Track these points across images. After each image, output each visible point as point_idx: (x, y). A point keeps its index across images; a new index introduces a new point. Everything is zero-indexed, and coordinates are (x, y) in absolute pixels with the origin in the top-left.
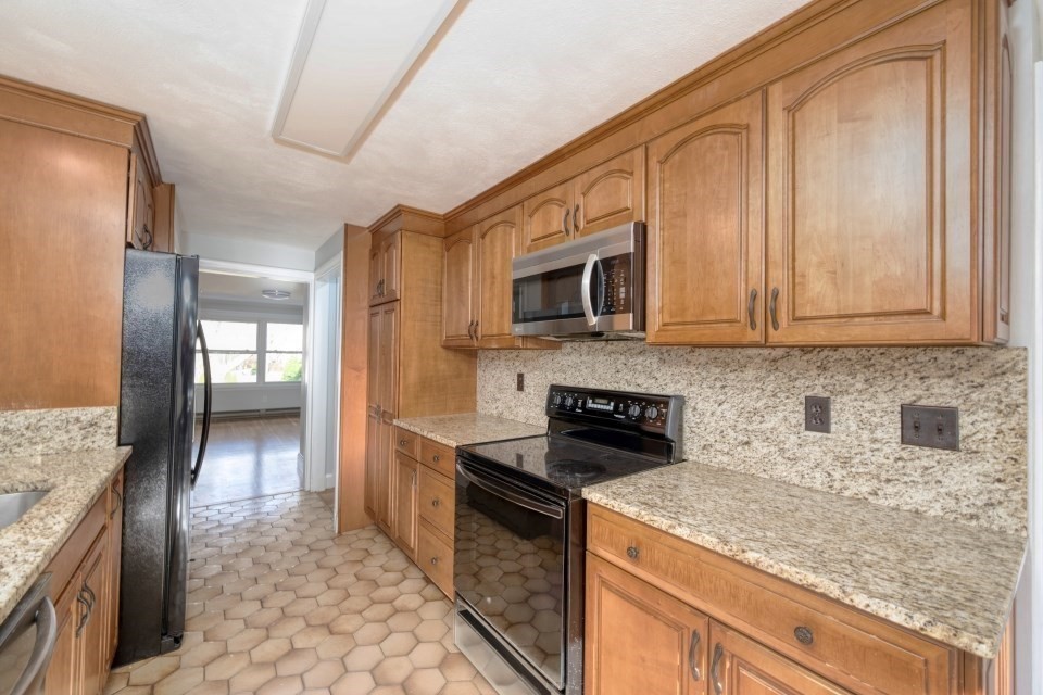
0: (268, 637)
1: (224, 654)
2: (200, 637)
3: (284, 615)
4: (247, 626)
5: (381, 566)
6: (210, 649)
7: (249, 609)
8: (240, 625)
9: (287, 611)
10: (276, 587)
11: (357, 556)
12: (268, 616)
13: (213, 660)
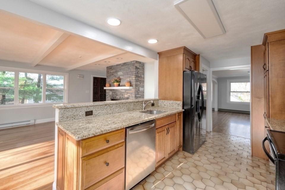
0: (210, 164)
1: (199, 161)
2: (198, 155)
3: (217, 163)
4: (207, 160)
5: (260, 173)
6: (198, 158)
7: (210, 157)
8: (206, 159)
9: (218, 163)
10: (220, 157)
11: (254, 165)
12: (213, 161)
13: (197, 160)
